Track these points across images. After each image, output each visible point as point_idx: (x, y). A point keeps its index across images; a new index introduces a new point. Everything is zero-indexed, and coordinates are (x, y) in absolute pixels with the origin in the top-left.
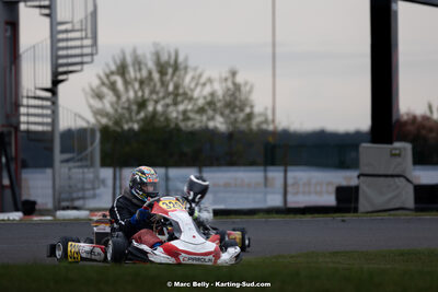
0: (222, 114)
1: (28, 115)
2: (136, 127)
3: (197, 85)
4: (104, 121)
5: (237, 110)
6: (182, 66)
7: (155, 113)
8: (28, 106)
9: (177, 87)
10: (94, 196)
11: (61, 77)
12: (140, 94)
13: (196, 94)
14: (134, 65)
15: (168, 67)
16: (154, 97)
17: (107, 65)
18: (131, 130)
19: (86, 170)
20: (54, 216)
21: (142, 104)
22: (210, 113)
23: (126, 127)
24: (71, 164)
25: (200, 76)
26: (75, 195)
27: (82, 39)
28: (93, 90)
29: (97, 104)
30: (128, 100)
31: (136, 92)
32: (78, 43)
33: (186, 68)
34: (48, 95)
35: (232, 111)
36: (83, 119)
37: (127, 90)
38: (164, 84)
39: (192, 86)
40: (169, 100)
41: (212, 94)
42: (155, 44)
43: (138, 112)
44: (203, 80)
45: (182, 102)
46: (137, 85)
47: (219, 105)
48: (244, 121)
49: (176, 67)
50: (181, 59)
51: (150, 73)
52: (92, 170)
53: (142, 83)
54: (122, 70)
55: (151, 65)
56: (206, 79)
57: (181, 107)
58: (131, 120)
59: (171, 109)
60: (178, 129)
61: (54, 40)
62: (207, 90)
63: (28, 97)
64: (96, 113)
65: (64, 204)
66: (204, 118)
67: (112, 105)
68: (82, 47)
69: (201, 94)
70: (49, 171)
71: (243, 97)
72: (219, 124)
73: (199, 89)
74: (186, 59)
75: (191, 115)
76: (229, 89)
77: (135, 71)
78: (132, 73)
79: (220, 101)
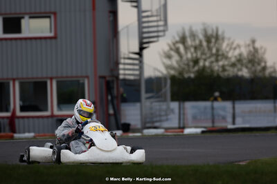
0: (247, 67)
1: (124, 69)
2: (192, 75)
3: (230, 49)
4: (172, 72)
5: (256, 65)
6: (220, 38)
7: (204, 67)
8: (124, 64)
9: (218, 50)
10: (167, 120)
11: (145, 46)
12: (194, 55)
13: (230, 55)
14: (190, 37)
15: (212, 38)
16: (204, 57)
17: (174, 37)
18: (189, 78)
19: (161, 103)
20: (142, 132)
21: (196, 62)
22: (239, 66)
23: (186, 76)
24: (152, 100)
25: (233, 43)
26: (155, 119)
27: (157, 21)
28: (165, 53)
29: (168, 62)
30: (187, 59)
31: (192, 54)
32: (155, 24)
33: (223, 39)
34: (137, 56)
35: (253, 65)
36: (159, 71)
37: (186, 53)
38: (210, 49)
39: (228, 49)
40: (213, 59)
41: (240, 55)
42: (204, 24)
43: (194, 67)
44: (234, 46)
45: (221, 60)
46: (192, 50)
47: (245, 61)
48: (260, 71)
49: (217, 38)
50: (220, 33)
51: (201, 42)
52: (165, 103)
53: (196, 48)
54: (183, 40)
55: (201, 37)
56: (236, 45)
57: (221, 63)
58: (189, 71)
59: (215, 64)
60: (219, 77)
61: (140, 22)
62: (237, 52)
63: (125, 58)
64: (167, 67)
65: (148, 125)
66: (236, 70)
67: (177, 62)
68: (157, 26)
69: (233, 55)
70: (138, 104)
71: (260, 56)
72: (245, 73)
73: (232, 51)
74: (223, 33)
75: (227, 68)
76: (250, 51)
77: (191, 41)
78: (189, 42)
79: (245, 59)
